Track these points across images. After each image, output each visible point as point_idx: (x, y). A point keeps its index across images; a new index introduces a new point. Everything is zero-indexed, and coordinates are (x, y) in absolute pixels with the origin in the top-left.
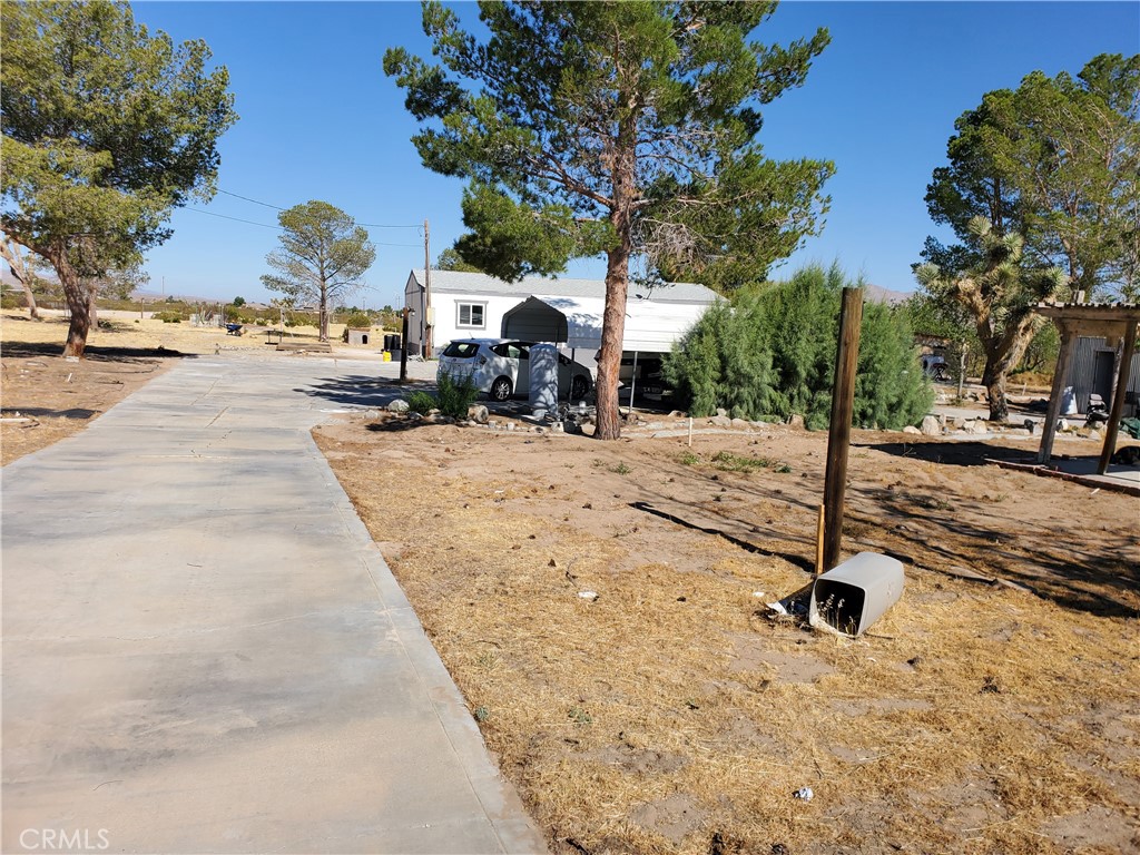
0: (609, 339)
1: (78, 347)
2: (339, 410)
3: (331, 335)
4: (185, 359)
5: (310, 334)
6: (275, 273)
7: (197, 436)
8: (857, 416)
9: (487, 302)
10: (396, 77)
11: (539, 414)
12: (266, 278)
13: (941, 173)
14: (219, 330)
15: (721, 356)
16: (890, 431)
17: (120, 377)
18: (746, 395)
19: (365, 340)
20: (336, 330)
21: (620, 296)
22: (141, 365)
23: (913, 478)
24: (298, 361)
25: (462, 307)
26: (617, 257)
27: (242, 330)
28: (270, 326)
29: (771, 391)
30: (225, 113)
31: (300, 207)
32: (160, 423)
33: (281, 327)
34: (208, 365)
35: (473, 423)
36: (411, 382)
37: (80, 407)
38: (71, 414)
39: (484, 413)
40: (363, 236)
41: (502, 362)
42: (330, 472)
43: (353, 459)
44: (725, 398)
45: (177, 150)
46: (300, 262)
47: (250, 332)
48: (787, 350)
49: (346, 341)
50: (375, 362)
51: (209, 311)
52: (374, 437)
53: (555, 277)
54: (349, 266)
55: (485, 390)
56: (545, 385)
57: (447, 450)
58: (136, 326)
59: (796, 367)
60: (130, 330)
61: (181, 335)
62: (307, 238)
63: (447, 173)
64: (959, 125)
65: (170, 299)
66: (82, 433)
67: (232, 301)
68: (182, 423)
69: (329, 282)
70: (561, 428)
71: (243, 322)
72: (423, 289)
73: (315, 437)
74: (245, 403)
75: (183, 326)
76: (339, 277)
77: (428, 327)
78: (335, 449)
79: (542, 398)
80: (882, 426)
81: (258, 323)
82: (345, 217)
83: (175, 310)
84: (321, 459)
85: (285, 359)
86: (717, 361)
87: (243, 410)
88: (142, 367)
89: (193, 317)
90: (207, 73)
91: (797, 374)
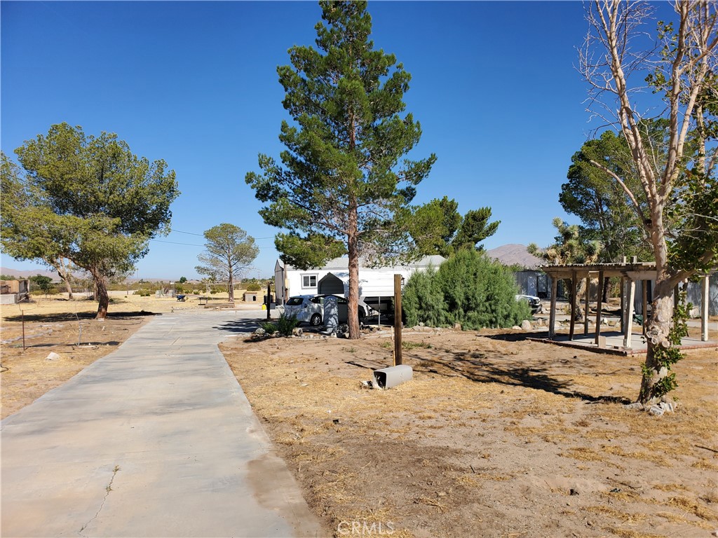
0: (352, 293)
1: (104, 314)
2: (233, 335)
3: (235, 297)
4: (156, 316)
5: (224, 297)
6: (203, 265)
7: (167, 349)
8: (488, 322)
9: (318, 274)
10: (251, 184)
11: (330, 330)
12: (198, 268)
13: (565, 187)
14: (172, 299)
15: (419, 297)
16: (505, 329)
17: (126, 327)
18: (431, 315)
19: (254, 299)
20: (238, 294)
21: (355, 273)
22: (134, 320)
23: (484, 347)
24: (216, 313)
25: (304, 277)
26: (352, 255)
27: (185, 298)
28: (202, 294)
29: (445, 312)
30: (173, 191)
31: (216, 227)
32: (149, 345)
33: (208, 294)
34: (168, 318)
35: (293, 336)
36: (272, 320)
37: (113, 340)
38: (111, 343)
39: (300, 331)
40: (252, 240)
41: (316, 306)
42: (223, 358)
43: (234, 354)
44: (423, 317)
45: (150, 212)
46: (217, 258)
47: (190, 299)
48: (451, 292)
49: (244, 300)
50: (257, 310)
51: (166, 288)
52: (247, 345)
53: (320, 269)
54: (244, 258)
55: (307, 320)
56: (331, 316)
57: (278, 348)
58: (126, 299)
59: (455, 300)
60: (123, 302)
61: (153, 302)
62: (220, 244)
63: (275, 226)
64: (574, 159)
65: (142, 281)
66: (117, 351)
67: (179, 280)
68: (160, 345)
69: (234, 268)
70: (336, 336)
71: (186, 293)
72: (283, 269)
73: (219, 346)
74: (188, 335)
75: (151, 298)
76: (240, 265)
77: (286, 289)
78: (227, 351)
79: (330, 323)
80: (501, 326)
81: (195, 293)
82: (241, 231)
83: (147, 288)
84: (221, 354)
85: (209, 312)
86: (417, 299)
87: (187, 338)
88: (135, 321)
89: (157, 292)
90: (165, 175)
91: (456, 303)
